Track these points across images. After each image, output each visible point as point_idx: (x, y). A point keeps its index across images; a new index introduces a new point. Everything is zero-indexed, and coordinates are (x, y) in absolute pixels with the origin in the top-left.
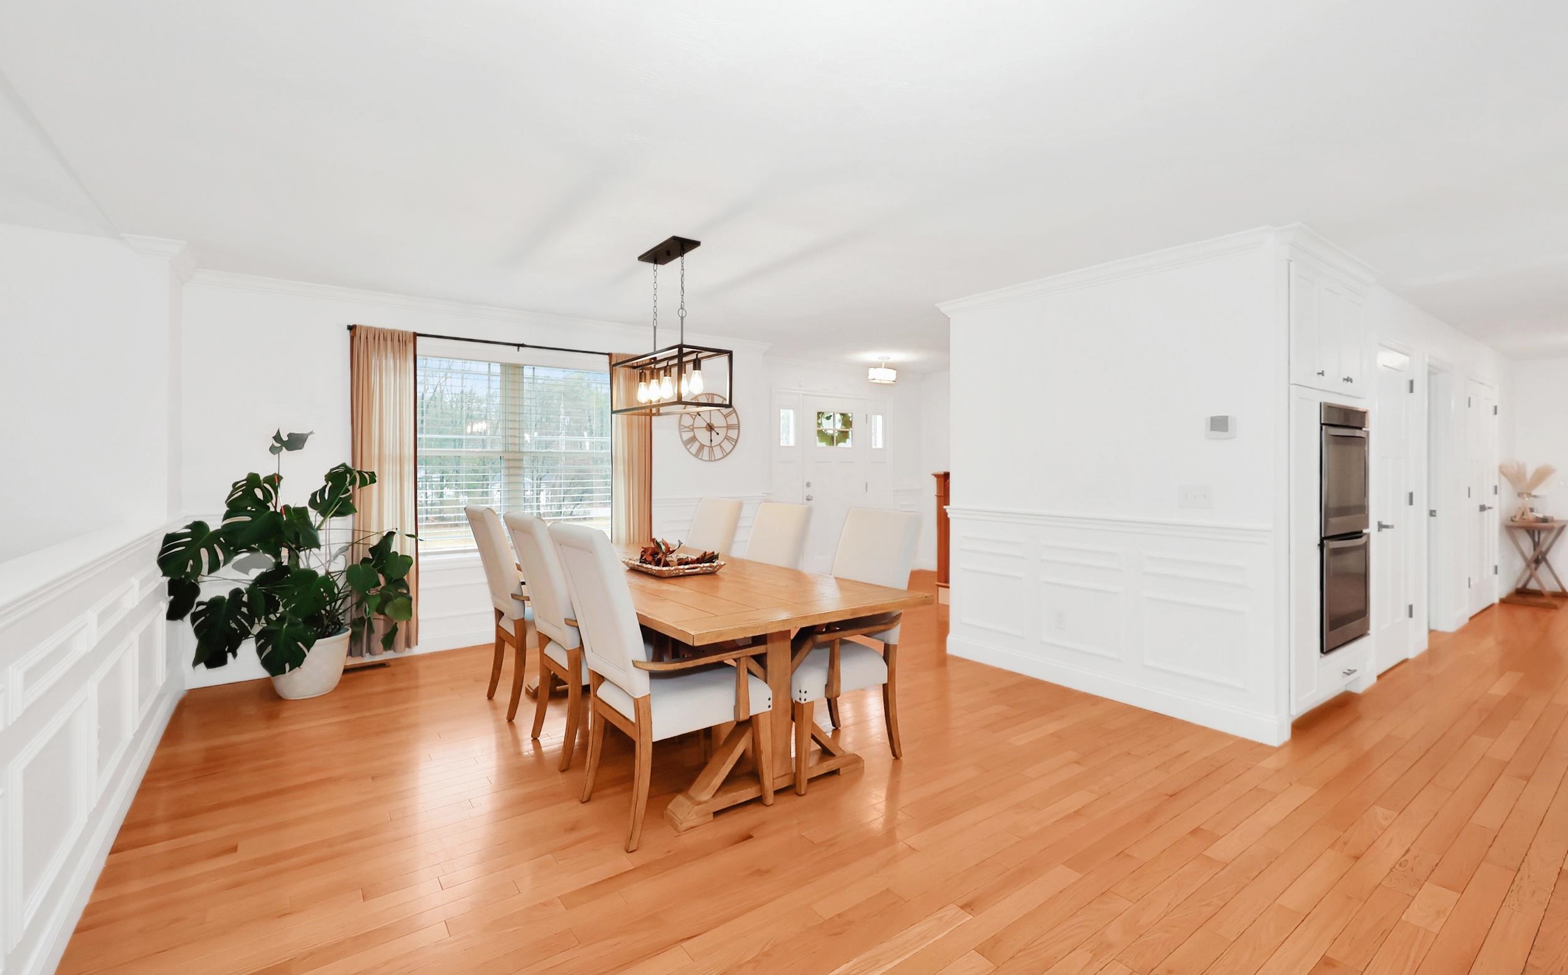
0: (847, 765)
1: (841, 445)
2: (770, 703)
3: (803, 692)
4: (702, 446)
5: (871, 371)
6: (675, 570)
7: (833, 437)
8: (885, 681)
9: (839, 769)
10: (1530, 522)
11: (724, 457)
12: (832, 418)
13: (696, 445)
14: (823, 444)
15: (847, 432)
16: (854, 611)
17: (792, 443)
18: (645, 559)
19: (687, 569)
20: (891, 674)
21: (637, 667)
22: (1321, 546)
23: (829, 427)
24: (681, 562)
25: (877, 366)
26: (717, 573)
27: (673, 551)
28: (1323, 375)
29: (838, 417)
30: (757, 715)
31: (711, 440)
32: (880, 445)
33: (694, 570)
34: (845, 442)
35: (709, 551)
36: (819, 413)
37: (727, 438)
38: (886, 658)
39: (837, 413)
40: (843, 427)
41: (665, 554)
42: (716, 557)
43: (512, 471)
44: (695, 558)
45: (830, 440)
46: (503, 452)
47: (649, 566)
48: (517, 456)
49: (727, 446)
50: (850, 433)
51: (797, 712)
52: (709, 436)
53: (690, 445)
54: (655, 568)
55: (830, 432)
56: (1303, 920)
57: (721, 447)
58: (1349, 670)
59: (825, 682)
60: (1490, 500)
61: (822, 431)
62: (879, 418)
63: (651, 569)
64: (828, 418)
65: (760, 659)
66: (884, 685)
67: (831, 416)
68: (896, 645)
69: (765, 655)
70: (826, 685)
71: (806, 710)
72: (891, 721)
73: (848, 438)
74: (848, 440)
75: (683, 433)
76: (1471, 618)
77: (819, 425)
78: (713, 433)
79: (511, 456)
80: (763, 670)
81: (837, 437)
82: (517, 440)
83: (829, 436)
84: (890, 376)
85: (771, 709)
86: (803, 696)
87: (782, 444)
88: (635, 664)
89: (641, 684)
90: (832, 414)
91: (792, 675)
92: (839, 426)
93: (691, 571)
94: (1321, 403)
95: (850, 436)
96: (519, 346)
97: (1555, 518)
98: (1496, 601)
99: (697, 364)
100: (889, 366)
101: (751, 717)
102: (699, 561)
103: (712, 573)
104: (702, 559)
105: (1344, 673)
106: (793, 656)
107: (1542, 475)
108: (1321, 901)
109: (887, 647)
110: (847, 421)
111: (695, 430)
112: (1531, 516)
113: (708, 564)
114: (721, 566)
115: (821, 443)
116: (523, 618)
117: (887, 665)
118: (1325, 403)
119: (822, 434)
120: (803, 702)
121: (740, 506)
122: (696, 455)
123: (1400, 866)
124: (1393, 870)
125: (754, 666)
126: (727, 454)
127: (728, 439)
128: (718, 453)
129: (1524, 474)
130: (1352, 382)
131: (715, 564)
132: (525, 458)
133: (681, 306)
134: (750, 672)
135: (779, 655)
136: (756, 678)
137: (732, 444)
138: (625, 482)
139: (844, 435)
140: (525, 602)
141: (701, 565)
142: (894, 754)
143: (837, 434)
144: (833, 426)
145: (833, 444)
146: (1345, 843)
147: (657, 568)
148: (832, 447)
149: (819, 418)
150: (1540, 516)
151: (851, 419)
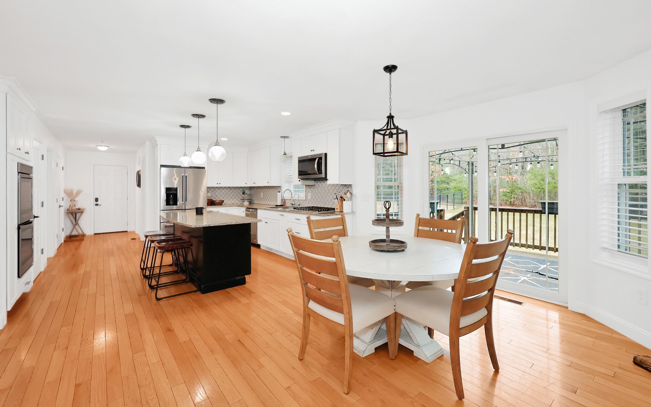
10: (74, 210)
22: (18, 229)
28: (20, 150)
56: (60, 380)
58: (27, 282)
60: (62, 203)
76: (57, 250)
94: (18, 163)
97: (81, 208)
98: (63, 241)
105: (25, 284)
107: (78, 193)
108: (63, 370)
112: (74, 208)
118: (20, 163)
123: (83, 341)
124: (82, 343)
129: (73, 193)
130: (28, 154)
146: (59, 346)
150: (77, 208)
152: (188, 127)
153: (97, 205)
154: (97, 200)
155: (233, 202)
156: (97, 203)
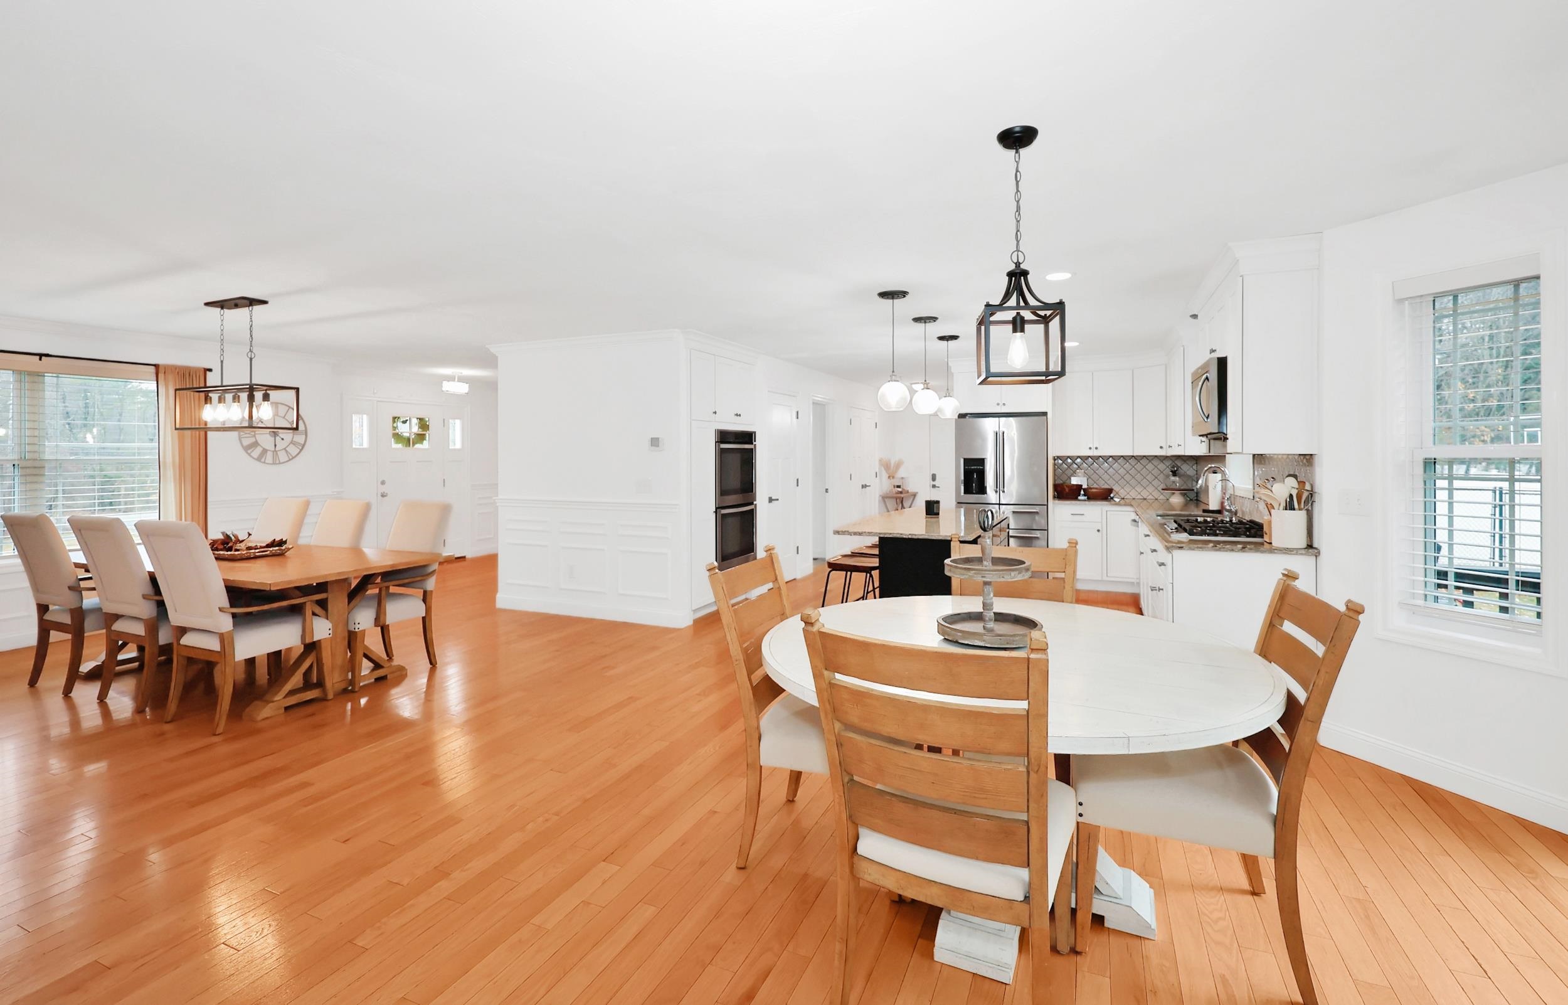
0: (392, 673)
1: (418, 446)
2: (331, 632)
3: (357, 624)
4: (265, 451)
5: (445, 384)
6: (247, 553)
7: (409, 439)
8: (424, 615)
9: (386, 676)
11: (290, 460)
12: (408, 422)
13: (258, 451)
14: (400, 446)
15: (425, 435)
16: (392, 566)
17: (366, 445)
18: (216, 547)
19: (258, 552)
20: (428, 610)
21: (223, 611)
22: (716, 512)
23: (404, 429)
24: (249, 548)
25: (450, 379)
26: (286, 554)
27: (243, 541)
28: (716, 414)
29: (415, 421)
30: (319, 641)
31: (275, 446)
32: (458, 445)
33: (264, 553)
34: (422, 443)
35: (277, 539)
36: (394, 418)
37: (292, 442)
38: (424, 600)
39: (413, 417)
40: (420, 430)
41: (235, 543)
42: (285, 542)
43: (29, 479)
44: (264, 545)
45: (407, 442)
46: (18, 460)
47: (222, 552)
48: (37, 464)
49: (293, 450)
50: (427, 435)
51: (352, 639)
52: (274, 441)
53: (251, 450)
54: (226, 553)
55: (406, 435)
57: (287, 451)
59: (375, 617)
60: (871, 482)
61: (398, 434)
62: (458, 422)
63: (224, 554)
64: (404, 422)
65: (323, 604)
66: (423, 617)
67: (407, 420)
68: (432, 591)
69: (326, 599)
70: (375, 619)
71: (358, 636)
72: (429, 642)
73: (425, 440)
74: (424, 441)
75: (242, 439)
77: (395, 428)
78: (277, 438)
79: (29, 464)
80: (324, 612)
81: (413, 439)
82: (36, 448)
83: (405, 438)
84: (463, 388)
85: (331, 636)
86: (357, 626)
87: (354, 446)
88: (221, 610)
89: (226, 623)
90: (408, 418)
91: (348, 614)
92: (415, 429)
93: (261, 554)
94: (717, 429)
95: (427, 438)
96: (41, 356)
99: (266, 397)
100: (462, 379)
101: (314, 642)
102: (268, 546)
103: (281, 554)
104: (273, 544)
106: (349, 602)
107: (900, 463)
109: (425, 592)
110: (423, 424)
111: (256, 436)
113: (277, 548)
114: (289, 549)
115: (396, 445)
116: (81, 607)
117: (425, 604)
118: (720, 429)
119: (398, 437)
120: (357, 630)
121: (307, 504)
122: (259, 459)
125: (318, 610)
126: (293, 458)
127: (294, 444)
128: (283, 456)
130: (740, 416)
131: (283, 548)
132: (46, 465)
133: (250, 350)
134: (314, 614)
135: (338, 601)
136: (317, 617)
137: (298, 448)
138: (175, 486)
139: (421, 438)
140: (83, 592)
141: (271, 549)
142: (431, 663)
143: (413, 437)
144: (409, 429)
145: (410, 446)
147: (229, 553)
148: (408, 448)
149: (394, 422)
151: (428, 423)
152: (955, 338)
153: (934, 486)
154: (934, 478)
155: (1145, 494)
156: (934, 483)
